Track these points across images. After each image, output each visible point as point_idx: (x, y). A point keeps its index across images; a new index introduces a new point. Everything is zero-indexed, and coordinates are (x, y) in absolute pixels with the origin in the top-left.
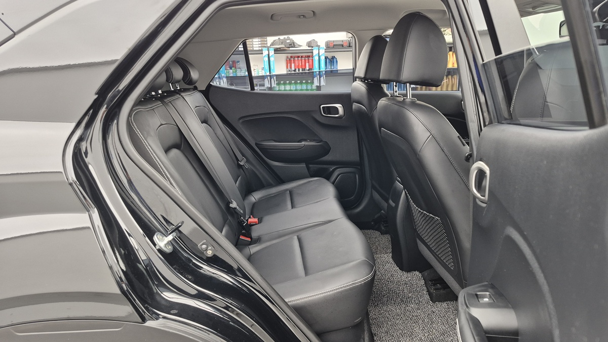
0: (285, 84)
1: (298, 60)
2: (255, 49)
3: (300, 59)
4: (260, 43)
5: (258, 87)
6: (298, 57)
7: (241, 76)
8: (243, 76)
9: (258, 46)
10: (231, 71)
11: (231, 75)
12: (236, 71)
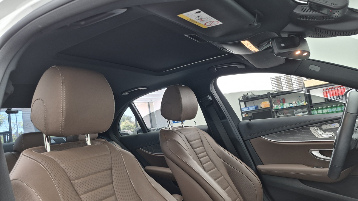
0: (322, 109)
1: (332, 90)
2: (294, 89)
3: (333, 89)
4: (298, 84)
5: (301, 113)
6: (332, 88)
7: (287, 108)
8: (288, 108)
9: (296, 86)
10: (279, 105)
11: (280, 108)
12: (283, 105)
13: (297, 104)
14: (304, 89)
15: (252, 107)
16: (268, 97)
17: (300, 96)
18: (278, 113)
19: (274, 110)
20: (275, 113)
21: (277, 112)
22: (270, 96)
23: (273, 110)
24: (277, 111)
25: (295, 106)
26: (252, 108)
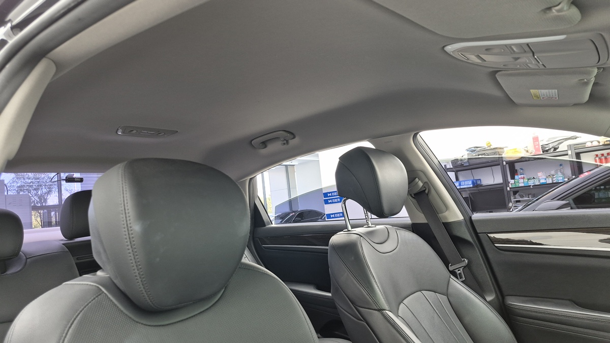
13: (554, 179)
14: (569, 152)
15: (466, 181)
16: (499, 165)
17: (561, 165)
18: (517, 194)
19: (510, 188)
20: (512, 193)
21: (515, 193)
22: (504, 163)
23: (508, 189)
24: (516, 191)
25: (551, 182)
26: (466, 183)
